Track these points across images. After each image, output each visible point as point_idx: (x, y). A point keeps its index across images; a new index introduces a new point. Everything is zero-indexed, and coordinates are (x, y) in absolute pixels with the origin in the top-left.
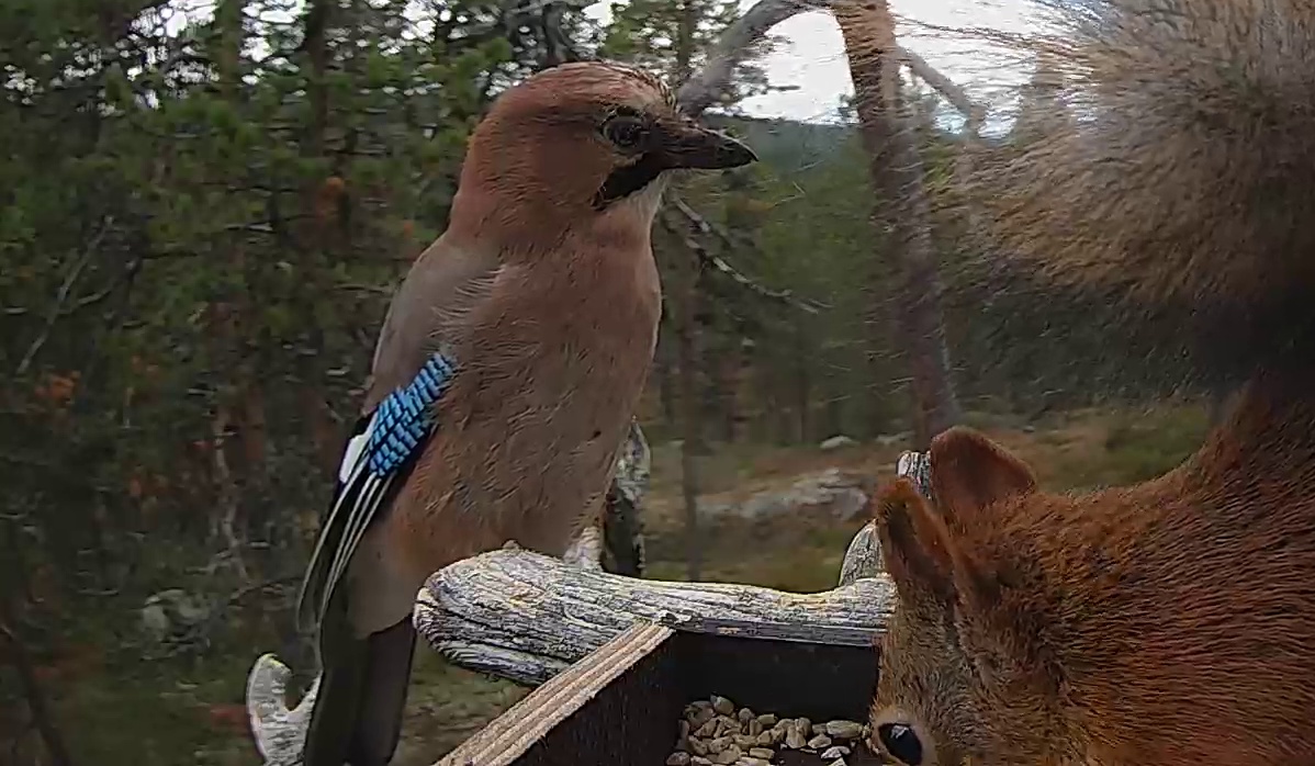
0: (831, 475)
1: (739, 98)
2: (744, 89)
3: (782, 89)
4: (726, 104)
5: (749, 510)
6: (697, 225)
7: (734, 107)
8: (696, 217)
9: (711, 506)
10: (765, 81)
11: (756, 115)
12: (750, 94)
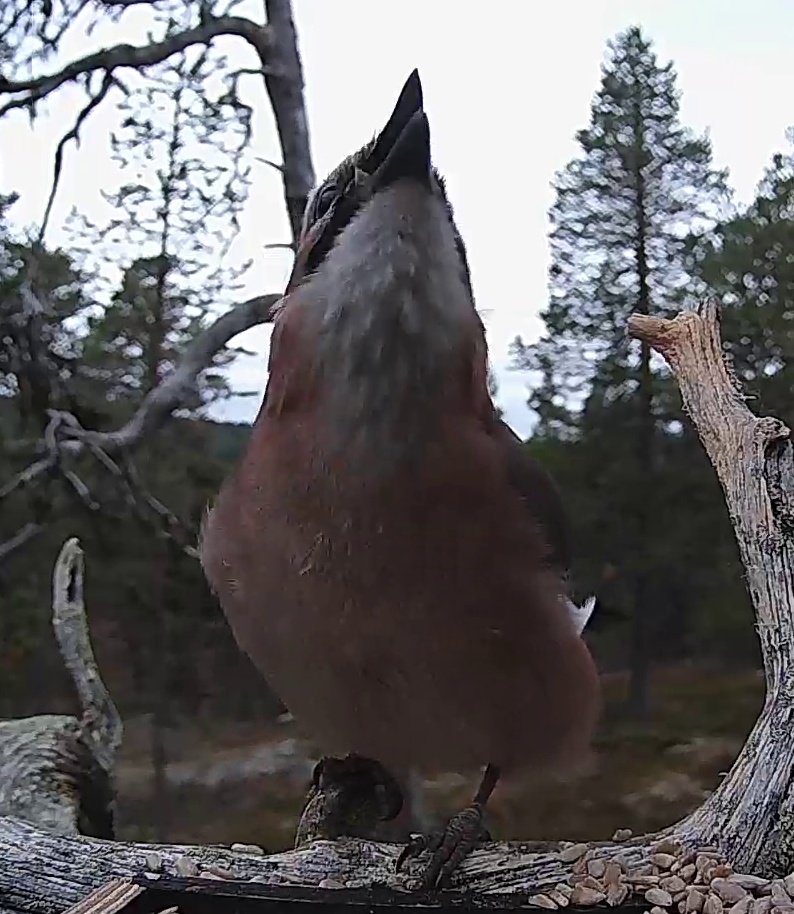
0: (287, 746)
1: (203, 403)
2: (208, 394)
3: (243, 395)
4: (192, 409)
5: (213, 778)
6: (165, 518)
7: (201, 410)
8: (166, 511)
9: (178, 773)
10: (226, 387)
11: (221, 418)
12: (214, 399)
